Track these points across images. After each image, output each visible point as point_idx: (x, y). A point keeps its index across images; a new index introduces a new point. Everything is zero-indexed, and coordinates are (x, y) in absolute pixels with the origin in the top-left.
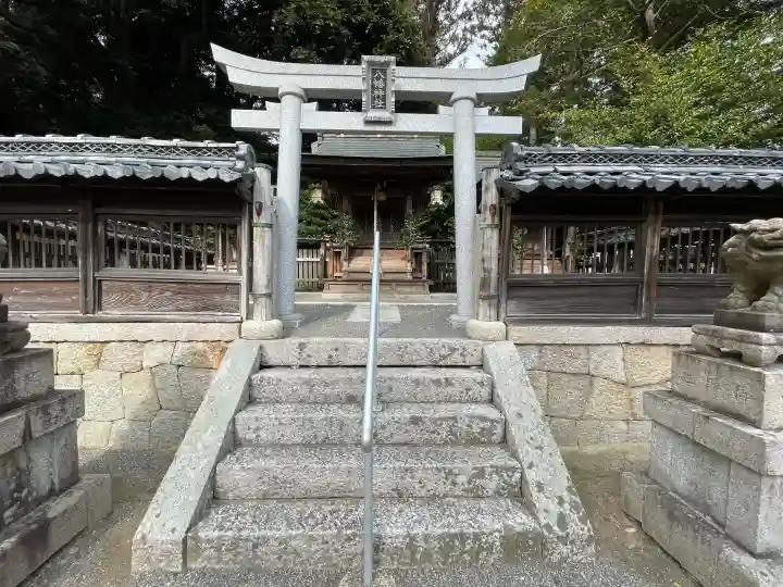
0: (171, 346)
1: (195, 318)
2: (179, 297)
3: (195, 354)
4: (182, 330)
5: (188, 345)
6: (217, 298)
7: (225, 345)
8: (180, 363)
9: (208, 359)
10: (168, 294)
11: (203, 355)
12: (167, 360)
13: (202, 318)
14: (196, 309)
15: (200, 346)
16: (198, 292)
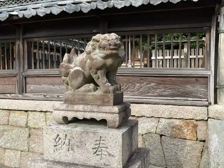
0: (156, 120)
1: (172, 102)
2: (161, 86)
3: (173, 127)
4: (165, 110)
5: (168, 121)
6: (189, 88)
7: (195, 122)
8: (163, 133)
9: (183, 133)
10: (152, 84)
11: (179, 128)
12: (153, 130)
13: (178, 102)
14: (173, 95)
15: (177, 122)
16: (174, 83)
